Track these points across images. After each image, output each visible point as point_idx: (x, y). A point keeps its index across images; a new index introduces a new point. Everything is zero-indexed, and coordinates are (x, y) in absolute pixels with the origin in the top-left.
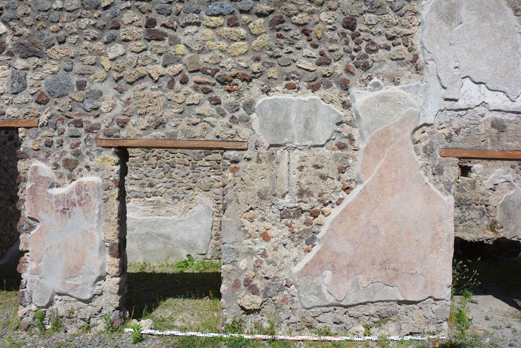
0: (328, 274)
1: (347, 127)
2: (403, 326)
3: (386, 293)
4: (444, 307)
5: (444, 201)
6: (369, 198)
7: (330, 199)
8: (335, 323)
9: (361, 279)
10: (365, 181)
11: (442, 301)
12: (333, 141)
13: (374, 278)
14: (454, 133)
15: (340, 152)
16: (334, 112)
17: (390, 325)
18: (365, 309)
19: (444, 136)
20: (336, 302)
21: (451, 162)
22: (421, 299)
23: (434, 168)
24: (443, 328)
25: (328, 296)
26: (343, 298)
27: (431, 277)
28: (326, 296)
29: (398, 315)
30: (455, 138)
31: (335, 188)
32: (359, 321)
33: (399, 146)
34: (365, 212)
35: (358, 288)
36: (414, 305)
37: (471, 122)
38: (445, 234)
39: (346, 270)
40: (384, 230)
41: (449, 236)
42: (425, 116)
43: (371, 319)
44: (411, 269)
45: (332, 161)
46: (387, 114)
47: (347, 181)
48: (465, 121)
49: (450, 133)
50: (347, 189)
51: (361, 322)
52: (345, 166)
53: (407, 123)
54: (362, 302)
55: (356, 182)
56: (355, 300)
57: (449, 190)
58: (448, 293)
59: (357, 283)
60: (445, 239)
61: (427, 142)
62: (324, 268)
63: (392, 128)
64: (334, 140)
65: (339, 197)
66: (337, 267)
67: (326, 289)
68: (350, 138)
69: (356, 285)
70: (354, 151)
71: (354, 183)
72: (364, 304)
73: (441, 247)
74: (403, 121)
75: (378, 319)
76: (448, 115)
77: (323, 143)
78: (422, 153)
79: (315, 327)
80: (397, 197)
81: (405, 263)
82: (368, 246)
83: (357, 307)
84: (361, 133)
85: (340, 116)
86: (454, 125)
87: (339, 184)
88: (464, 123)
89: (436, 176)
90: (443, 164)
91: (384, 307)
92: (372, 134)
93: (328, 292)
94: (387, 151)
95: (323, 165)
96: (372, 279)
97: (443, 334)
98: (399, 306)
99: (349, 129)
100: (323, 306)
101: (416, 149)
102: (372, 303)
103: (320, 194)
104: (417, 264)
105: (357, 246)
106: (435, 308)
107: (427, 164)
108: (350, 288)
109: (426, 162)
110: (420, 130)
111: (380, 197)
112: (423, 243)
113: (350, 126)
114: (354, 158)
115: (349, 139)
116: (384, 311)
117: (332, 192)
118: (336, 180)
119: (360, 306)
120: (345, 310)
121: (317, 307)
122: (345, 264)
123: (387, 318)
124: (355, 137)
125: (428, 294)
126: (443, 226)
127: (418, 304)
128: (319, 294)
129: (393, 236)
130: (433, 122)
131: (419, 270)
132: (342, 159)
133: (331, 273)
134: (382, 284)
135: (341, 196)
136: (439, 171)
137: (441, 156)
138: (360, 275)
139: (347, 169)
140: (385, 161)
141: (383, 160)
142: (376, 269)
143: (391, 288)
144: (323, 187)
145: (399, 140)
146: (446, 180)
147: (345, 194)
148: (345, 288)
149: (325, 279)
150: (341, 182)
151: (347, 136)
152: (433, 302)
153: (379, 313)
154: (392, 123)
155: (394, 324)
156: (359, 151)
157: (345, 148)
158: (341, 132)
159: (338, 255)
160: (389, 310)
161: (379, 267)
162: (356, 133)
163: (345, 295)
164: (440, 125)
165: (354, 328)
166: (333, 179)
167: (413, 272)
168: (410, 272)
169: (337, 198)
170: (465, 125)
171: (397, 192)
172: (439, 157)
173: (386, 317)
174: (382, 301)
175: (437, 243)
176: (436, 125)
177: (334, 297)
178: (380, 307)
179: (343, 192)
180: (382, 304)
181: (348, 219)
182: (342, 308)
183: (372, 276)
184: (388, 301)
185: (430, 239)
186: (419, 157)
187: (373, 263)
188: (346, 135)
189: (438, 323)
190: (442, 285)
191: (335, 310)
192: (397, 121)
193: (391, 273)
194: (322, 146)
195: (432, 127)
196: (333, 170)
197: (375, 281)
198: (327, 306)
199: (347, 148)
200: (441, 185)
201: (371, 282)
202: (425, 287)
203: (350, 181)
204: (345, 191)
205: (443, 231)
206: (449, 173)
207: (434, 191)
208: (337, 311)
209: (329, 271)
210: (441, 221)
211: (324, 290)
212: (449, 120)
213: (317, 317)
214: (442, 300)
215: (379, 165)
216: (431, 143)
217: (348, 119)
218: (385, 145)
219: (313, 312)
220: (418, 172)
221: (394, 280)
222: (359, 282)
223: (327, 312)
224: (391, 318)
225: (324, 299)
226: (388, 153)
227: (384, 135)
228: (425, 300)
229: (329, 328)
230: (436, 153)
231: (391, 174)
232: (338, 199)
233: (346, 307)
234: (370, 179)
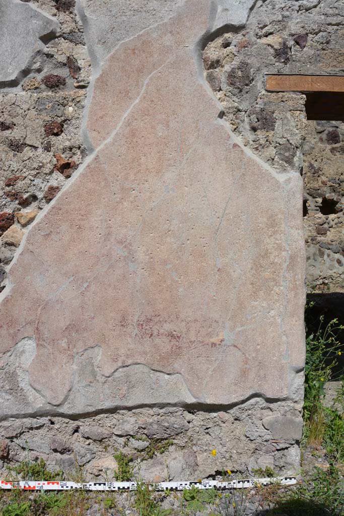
0: (29, 346)
1: (64, 44)
2: (200, 458)
3: (154, 386)
4: (289, 416)
5: (277, 182)
6: (106, 179)
7: (32, 190)
8: (55, 451)
9: (99, 358)
10: (99, 145)
11: (283, 403)
12: (36, 75)
13: (127, 356)
14: (292, 43)
15: (50, 93)
16: (36, 15)
17: (174, 455)
18: (115, 421)
19: (272, 51)
20: (49, 407)
21: (290, 103)
22: (235, 400)
23: (253, 117)
24: (289, 460)
25: (31, 395)
26: (61, 398)
27: (257, 351)
28: (28, 394)
29: (189, 434)
30: (295, 52)
31: (40, 167)
32: (105, 448)
33: (171, 70)
34: (99, 212)
35: (95, 377)
36: (222, 414)
37: (329, 20)
38: (283, 253)
39: (66, 340)
40: (144, 249)
41: (293, 258)
42: (227, 10)
43: (129, 444)
44: (210, 335)
45: (33, 112)
46: (145, 9)
47: (64, 150)
48: (317, 18)
49: (284, 44)
50: (66, 168)
51: (109, 449)
52: (59, 120)
53: (188, 24)
54: (104, 407)
55: (82, 152)
56: (89, 403)
57: (289, 161)
58: (296, 385)
59: (89, 368)
60: (285, 266)
61: (236, 63)
62: (20, 336)
63: (155, 35)
64: (39, 71)
65: (49, 184)
66: (46, 334)
67: (27, 380)
68: (71, 64)
69: (89, 372)
70: (77, 90)
71: (79, 153)
72: (113, 411)
73: (277, 284)
74: (178, 20)
75: (146, 444)
76: (277, 7)
77: (13, 77)
78: (225, 87)
79: (16, 457)
80: (170, 176)
81: (196, 320)
82: (110, 285)
83: (98, 417)
84: (91, 53)
85: (48, 23)
86: (292, 27)
87: (47, 158)
88: (314, 22)
89: (259, 132)
90: (273, 108)
91: (155, 418)
92: (113, 52)
93: (31, 385)
94: (146, 82)
95: (15, 120)
96: (123, 358)
97: (290, 473)
98: (189, 416)
99: (68, 47)
100: (25, 416)
101: (211, 79)
102: (130, 409)
103: (10, 180)
104: (223, 323)
105: (85, 285)
106: (269, 417)
107: (239, 110)
108: (77, 378)
109: (236, 104)
110: (219, 41)
111: (132, 177)
112: (235, 276)
113: (71, 41)
114: (77, 102)
115: (70, 67)
116: (155, 426)
117: (35, 176)
118: (40, 150)
119: (102, 415)
120: (74, 424)
121: (12, 416)
122: (63, 324)
123: (166, 441)
124: (81, 63)
125: (251, 387)
126: (278, 236)
127: (231, 411)
128: (14, 390)
129: (165, 262)
130: (244, 22)
131: (226, 335)
132: (53, 107)
133: (35, 345)
134: (146, 370)
135: (54, 183)
136: (264, 122)
137: (266, 91)
138: (96, 349)
139: (65, 126)
140: (141, 101)
141: (137, 101)
142: (130, 336)
143: (166, 376)
144: (15, 166)
145: (171, 58)
146: (282, 141)
147: (61, 177)
148: (64, 377)
149: (23, 358)
150: (51, 153)
151: (65, 61)
152: (265, 404)
153: (146, 431)
154: (156, 25)
155: (181, 453)
156: (88, 89)
157: (61, 86)
158: (52, 56)
159: (46, 306)
160: (166, 424)
161: (136, 331)
162: (81, 54)
163: (65, 391)
164: (262, 28)
165: (94, 463)
166: (36, 148)
167: (213, 340)
168: (207, 340)
169: (45, 187)
170: (315, 27)
171: (170, 165)
172: (264, 92)
173: (162, 439)
174: (151, 406)
175: (267, 274)
176: (253, 28)
177: (43, 396)
178: (147, 417)
179: (57, 175)
180: (151, 411)
181: (64, 227)
182: (67, 420)
183: (122, 351)
184: (162, 406)
185: (249, 266)
186: (220, 95)
187: (123, 323)
188: (62, 59)
189: (278, 450)
190: (282, 369)
191: (52, 423)
192: (166, 20)
193: (165, 345)
194: (13, 84)
195: (244, 32)
196: (34, 131)
197: (130, 362)
198: (34, 416)
199: (64, 84)
200: (272, 151)
201: (120, 364)
202: (244, 373)
203: (71, 149)
204: (62, 173)
205: (280, 248)
206: (286, 125)
207: (253, 161)
208: (56, 426)
209: (30, 342)
210: (273, 227)
211: (24, 383)
212: (280, 18)
213: (16, 437)
214: (284, 400)
215: (129, 111)
216: (244, 66)
217: (67, 28)
218: (140, 71)
219: (6, 428)
220: (215, 122)
221: (170, 361)
222: (95, 364)
223: (37, 428)
224: (175, 441)
225: (24, 400)
226: (148, 85)
227: (137, 52)
228: (243, 402)
229: (42, 461)
230: (255, 86)
231: (153, 128)
232: (46, 189)
233: (74, 417)
234: (109, 140)
